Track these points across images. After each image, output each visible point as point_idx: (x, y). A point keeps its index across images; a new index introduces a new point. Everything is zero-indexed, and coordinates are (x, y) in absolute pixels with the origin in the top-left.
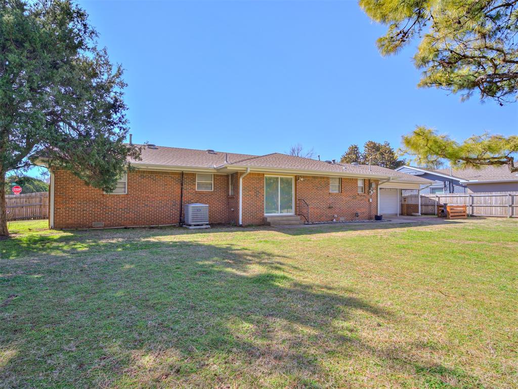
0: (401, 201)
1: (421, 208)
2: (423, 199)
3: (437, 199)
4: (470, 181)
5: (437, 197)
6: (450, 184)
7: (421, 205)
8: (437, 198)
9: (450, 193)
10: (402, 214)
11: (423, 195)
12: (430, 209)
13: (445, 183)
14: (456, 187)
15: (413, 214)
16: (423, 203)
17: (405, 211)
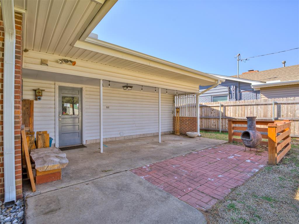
0: (173, 112)
1: (201, 122)
2: (203, 110)
3: (221, 110)
4: (268, 82)
5: (222, 106)
6: (236, 89)
7: (201, 118)
8: (222, 108)
9: (237, 100)
10: (173, 133)
11: (204, 104)
12: (212, 123)
13: (229, 88)
14: (244, 93)
15: (189, 133)
16: (203, 116)
17: (178, 128)
